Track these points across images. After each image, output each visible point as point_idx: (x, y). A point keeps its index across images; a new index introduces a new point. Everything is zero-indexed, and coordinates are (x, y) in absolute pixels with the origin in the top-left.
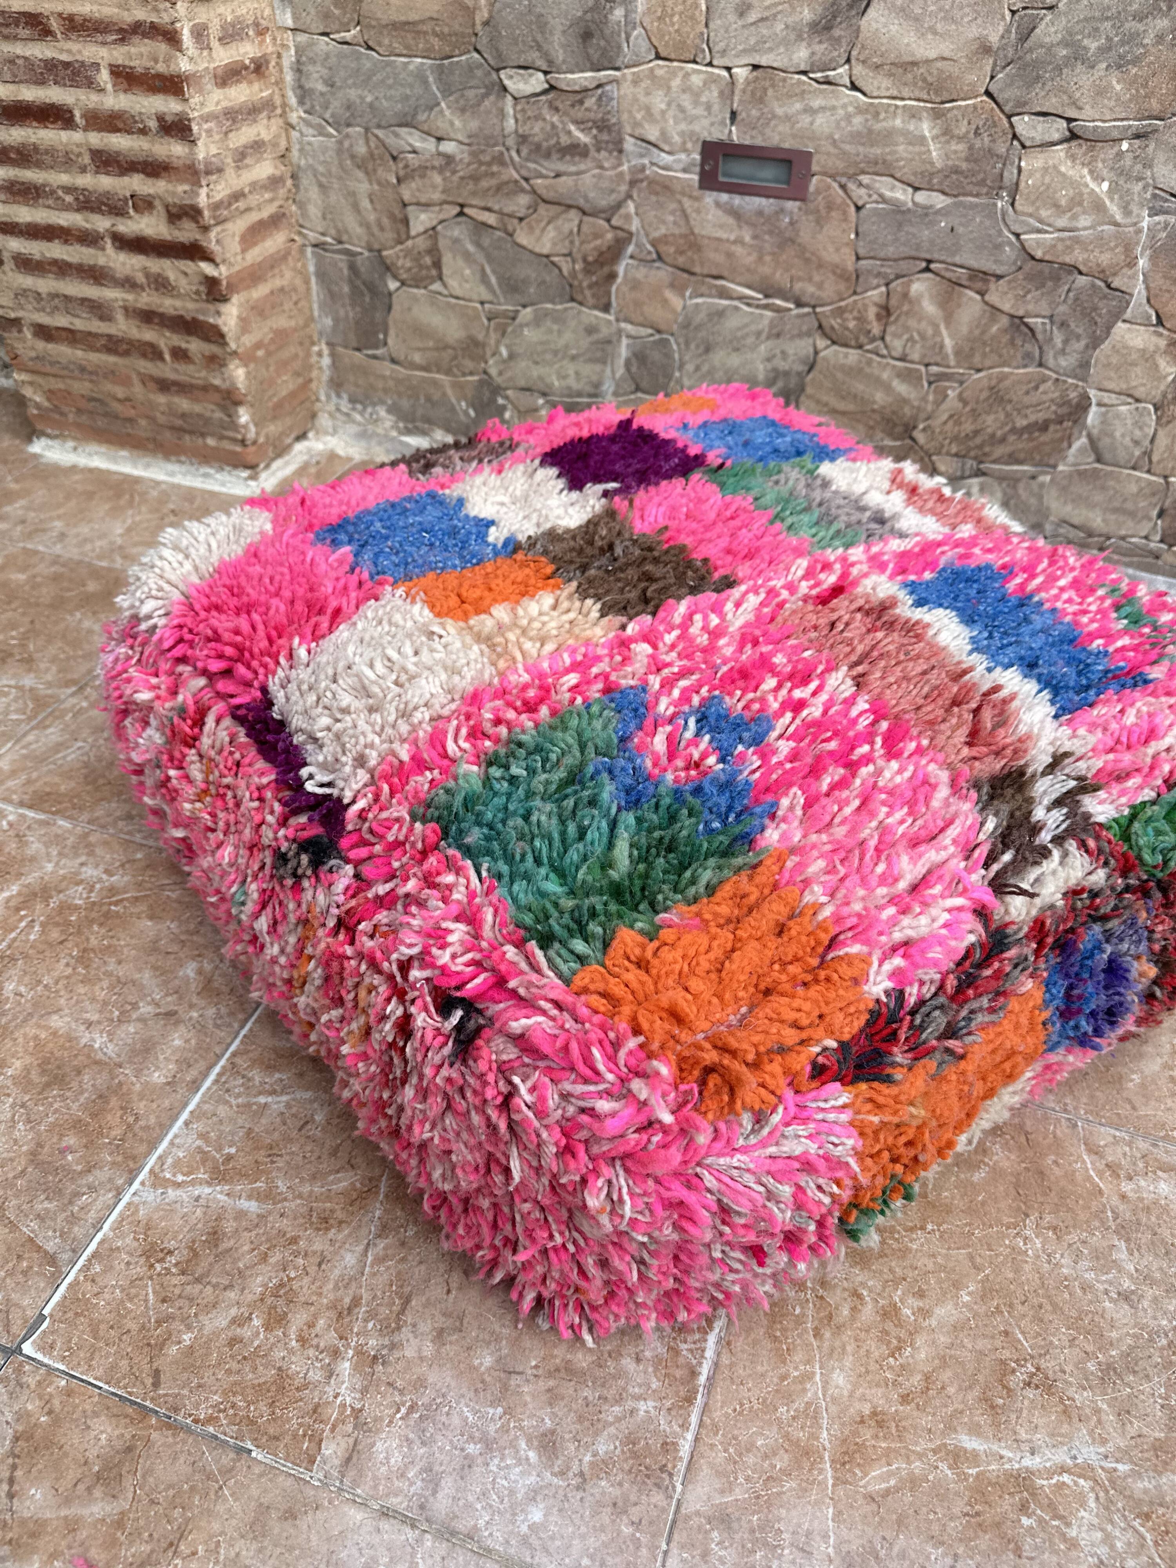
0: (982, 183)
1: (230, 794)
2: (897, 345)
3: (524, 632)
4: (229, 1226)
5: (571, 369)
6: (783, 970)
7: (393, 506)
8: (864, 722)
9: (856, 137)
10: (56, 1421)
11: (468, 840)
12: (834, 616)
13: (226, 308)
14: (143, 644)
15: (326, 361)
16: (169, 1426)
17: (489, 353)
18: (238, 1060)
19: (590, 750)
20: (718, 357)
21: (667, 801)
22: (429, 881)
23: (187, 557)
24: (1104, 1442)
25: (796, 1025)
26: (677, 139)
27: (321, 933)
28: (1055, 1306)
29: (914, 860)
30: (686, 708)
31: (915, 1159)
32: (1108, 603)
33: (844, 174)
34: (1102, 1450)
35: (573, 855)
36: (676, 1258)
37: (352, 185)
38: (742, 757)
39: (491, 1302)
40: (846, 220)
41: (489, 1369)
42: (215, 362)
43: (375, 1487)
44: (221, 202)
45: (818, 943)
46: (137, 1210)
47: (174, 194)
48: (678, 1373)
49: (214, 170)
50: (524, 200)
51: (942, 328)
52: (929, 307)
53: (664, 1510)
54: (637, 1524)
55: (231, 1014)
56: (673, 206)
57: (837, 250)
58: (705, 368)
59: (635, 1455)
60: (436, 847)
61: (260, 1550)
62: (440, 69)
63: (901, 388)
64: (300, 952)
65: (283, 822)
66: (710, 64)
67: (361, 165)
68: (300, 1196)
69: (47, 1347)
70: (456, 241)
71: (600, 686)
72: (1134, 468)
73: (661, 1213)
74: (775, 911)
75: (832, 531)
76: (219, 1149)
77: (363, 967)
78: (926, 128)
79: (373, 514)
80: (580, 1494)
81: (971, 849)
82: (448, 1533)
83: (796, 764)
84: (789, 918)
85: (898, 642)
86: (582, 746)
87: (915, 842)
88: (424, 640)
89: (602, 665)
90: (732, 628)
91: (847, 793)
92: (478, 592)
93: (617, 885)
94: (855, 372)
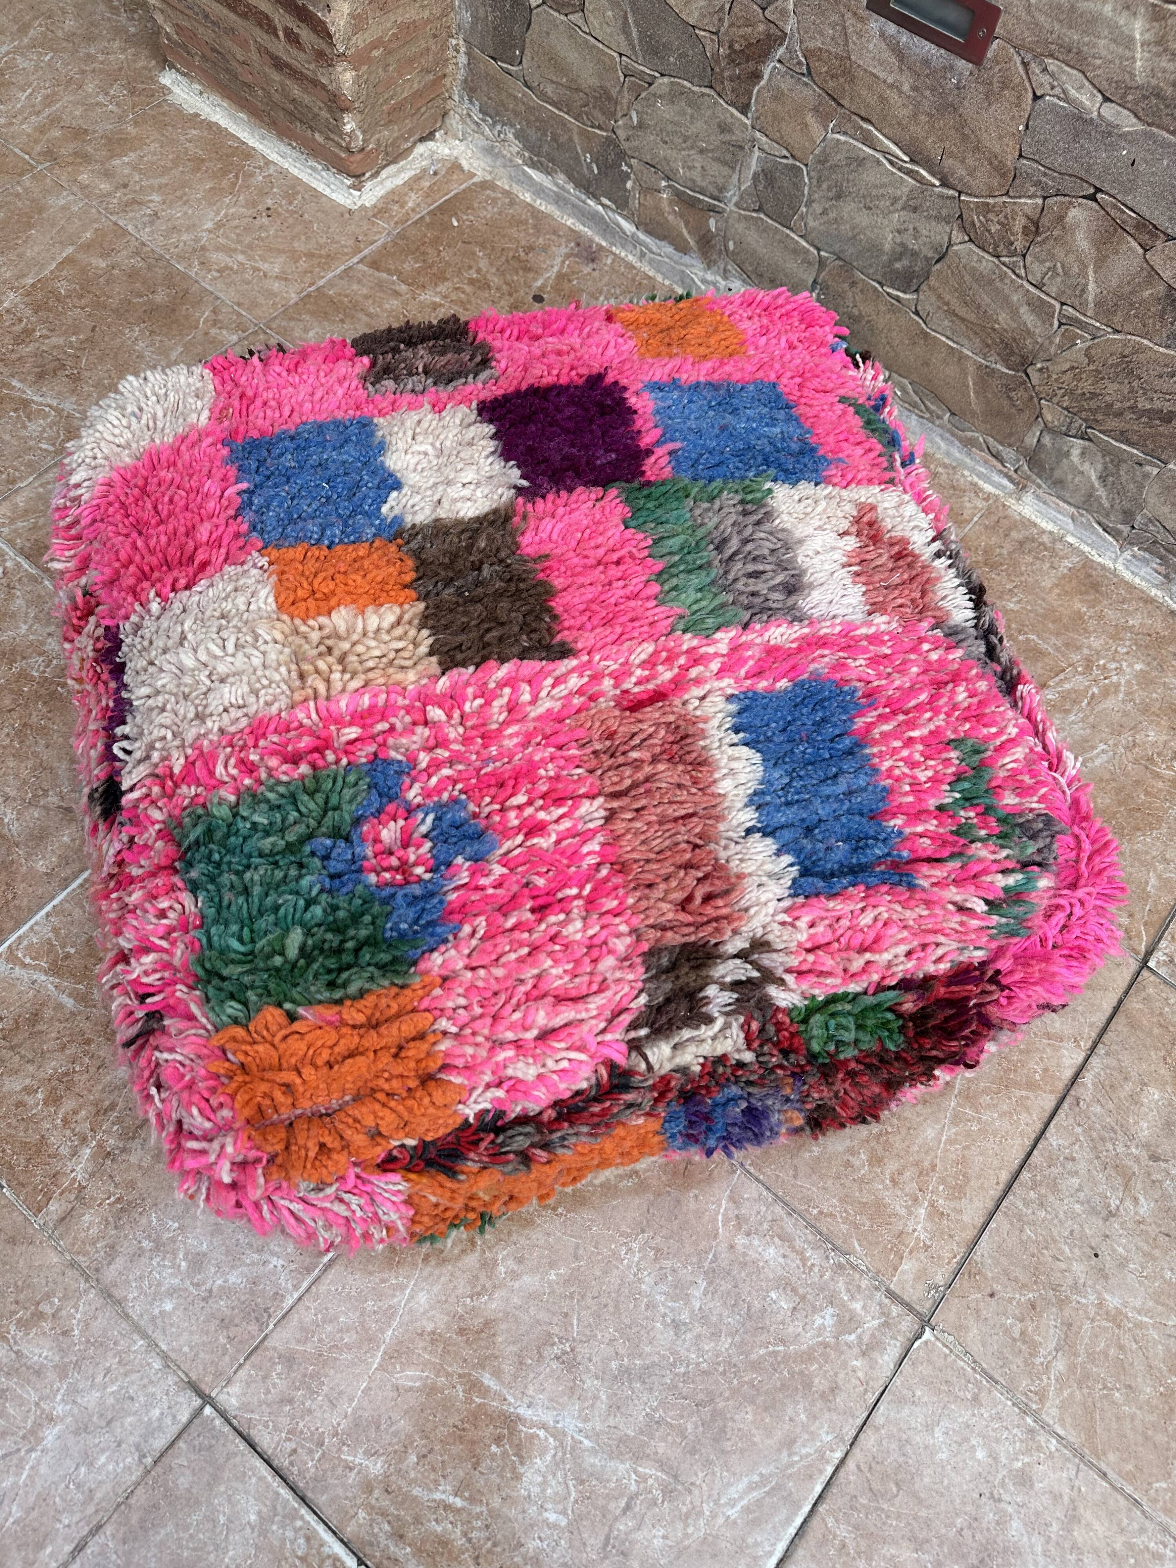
2: (1037, 270)
4: (48, 1013)
5: (698, 161)
6: (389, 1080)
7: (317, 429)
8: (592, 860)
9: (1054, 9)
11: (194, 873)
12: (637, 727)
15: (463, 59)
17: (620, 112)
20: (848, 208)
24: (586, 1420)
28: (617, 1310)
29: (551, 1015)
30: (433, 801)
32: (953, 769)
33: (1030, 50)
34: (581, 1425)
38: (455, 870)
40: (1018, 105)
42: (325, 59)
43: (74, 1244)
52: (1082, 242)
53: (253, 1337)
54: (231, 1339)
56: (834, 18)
57: (1000, 138)
58: (832, 215)
59: (252, 1293)
60: (164, 870)
63: (1029, 318)
65: (98, 763)
71: (372, 748)
74: (402, 1030)
75: (716, 602)
76: (63, 947)
78: (1139, 28)
79: (292, 438)
80: (202, 1304)
81: (617, 1013)
82: (107, 1294)
83: (499, 891)
84: (414, 1039)
85: (676, 780)
86: (325, 812)
87: (561, 999)
88: (249, 639)
89: (393, 720)
90: (533, 715)
91: (526, 935)
92: (332, 585)
93: (278, 970)
94: (986, 281)
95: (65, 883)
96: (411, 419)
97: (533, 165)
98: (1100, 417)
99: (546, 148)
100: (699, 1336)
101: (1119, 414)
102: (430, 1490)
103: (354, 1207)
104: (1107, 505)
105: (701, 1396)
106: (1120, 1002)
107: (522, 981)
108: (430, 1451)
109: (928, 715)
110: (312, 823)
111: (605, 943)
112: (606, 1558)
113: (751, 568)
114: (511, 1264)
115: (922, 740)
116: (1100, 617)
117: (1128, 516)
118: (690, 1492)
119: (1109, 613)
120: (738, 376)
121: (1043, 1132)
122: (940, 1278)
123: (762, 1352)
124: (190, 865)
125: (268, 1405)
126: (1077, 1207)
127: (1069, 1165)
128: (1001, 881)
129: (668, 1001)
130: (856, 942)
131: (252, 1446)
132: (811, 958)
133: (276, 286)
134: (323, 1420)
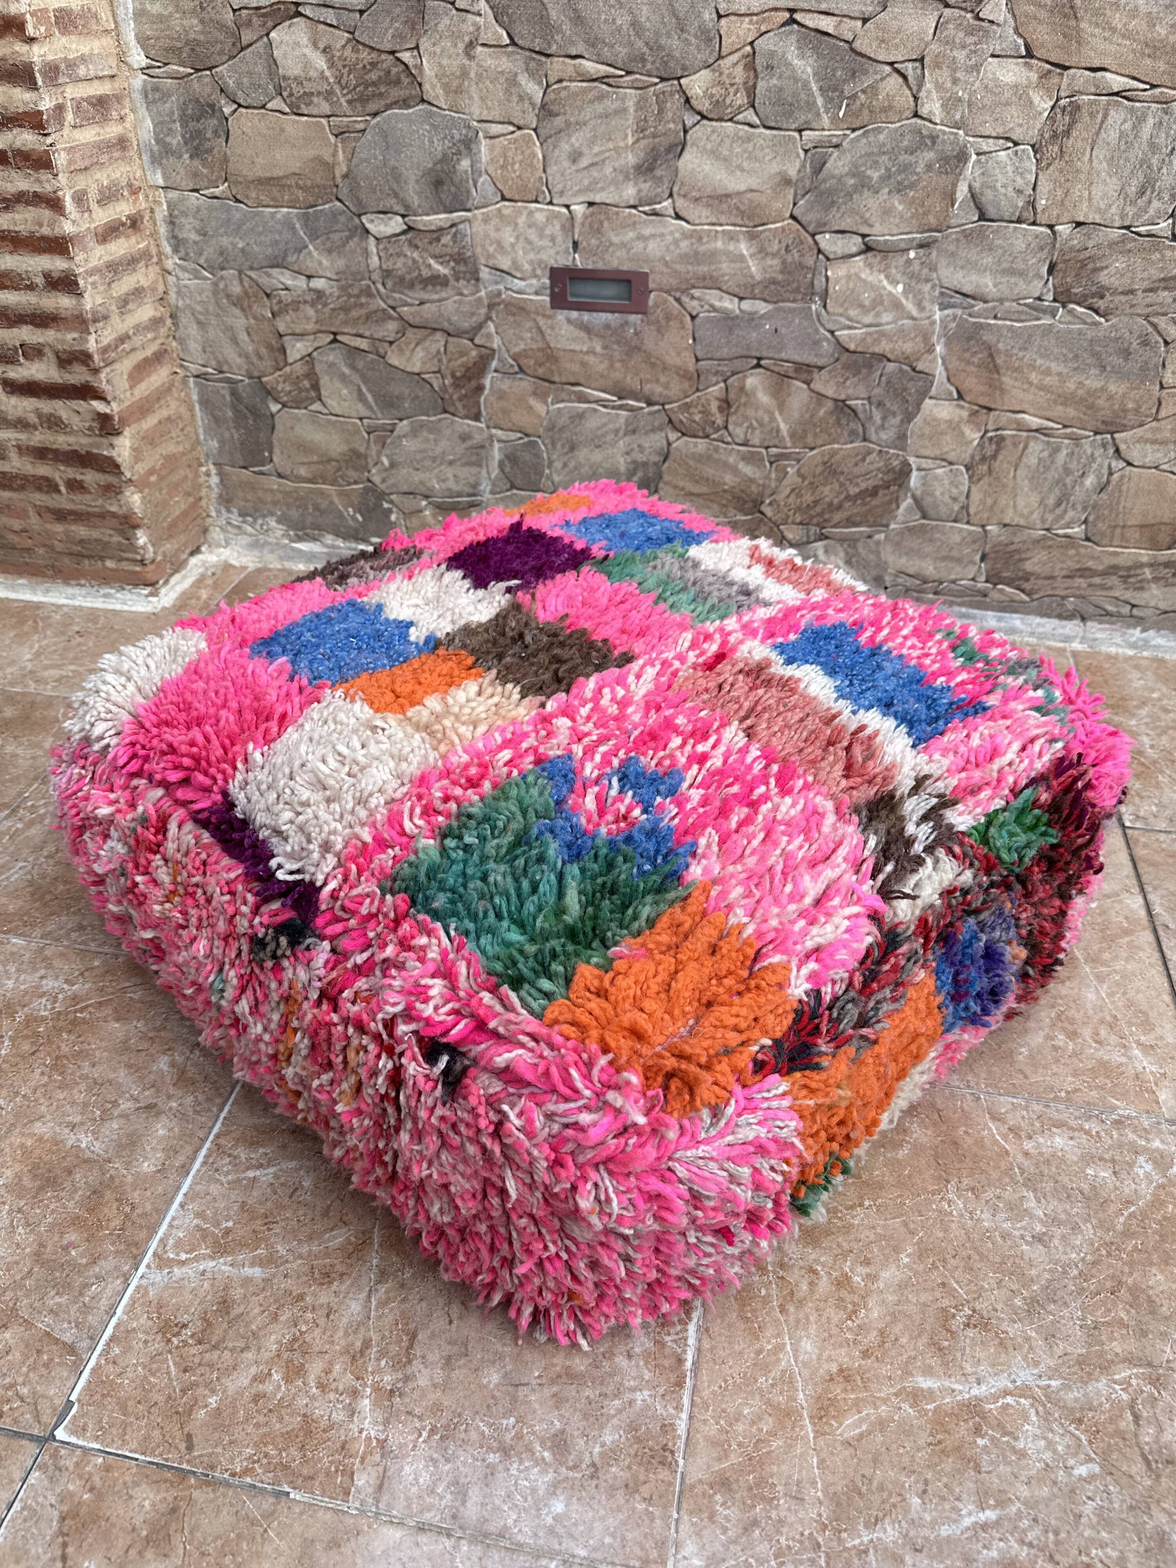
0: (797, 290)
1: (200, 892)
2: (739, 432)
3: (457, 717)
4: (237, 1293)
5: (449, 472)
6: (720, 984)
7: (317, 616)
8: (758, 767)
9: (684, 258)
10: (99, 1497)
11: (435, 905)
12: (721, 679)
13: (118, 441)
14: (95, 764)
15: (215, 480)
16: (208, 1484)
17: (371, 463)
18: (222, 1141)
19: (531, 814)
20: (583, 454)
21: (604, 851)
22: (405, 945)
23: (129, 679)
24: (1036, 1364)
25: (737, 1029)
26: (527, 267)
27: (306, 1005)
28: (980, 1254)
29: (814, 879)
30: (608, 770)
31: (848, 1137)
32: (945, 645)
33: (677, 290)
34: (1036, 1371)
35: (530, 907)
36: (657, 1250)
37: (229, 321)
38: (661, 807)
39: (490, 1326)
40: (683, 328)
41: (497, 1386)
42: (112, 491)
43: (409, 1506)
44: (109, 346)
45: (746, 957)
46: (146, 1292)
47: (63, 341)
48: (666, 1363)
49: (101, 317)
50: (392, 326)
51: (777, 414)
52: (764, 398)
53: (671, 1484)
54: (649, 1500)
55: (209, 1100)
56: (529, 324)
57: (679, 354)
58: (572, 465)
59: (638, 1440)
60: (406, 915)
62: (306, 218)
63: (747, 469)
64: (284, 1026)
65: (256, 911)
66: (551, 203)
67: (237, 302)
68: (300, 1257)
69: (79, 1430)
70: (332, 365)
71: (531, 758)
72: (955, 521)
73: (642, 1206)
74: (706, 934)
75: (707, 606)
76: (217, 1224)
77: (351, 1030)
78: (744, 248)
79: (300, 627)
80: (594, 1482)
81: (858, 866)
82: (481, 1536)
83: (706, 808)
84: (720, 938)
86: (525, 809)
87: (813, 864)
88: (369, 733)
89: (530, 740)
90: (636, 699)
91: (752, 828)
92: (409, 688)
93: (571, 929)
94: (705, 458)
95: (185, 1170)
96: (391, 588)
97: (300, 539)
98: (827, 516)
99: (309, 521)
100: (1064, 1237)
101: (840, 507)
102: (955, 1521)
106: (1131, 856)
108: (926, 1482)
109: (901, 623)
110: (520, 821)
111: (815, 811)
112: (1158, 1477)
117: (879, 581)
120: (607, 511)
123: (1122, 1220)
125: (735, 1542)
128: (1035, 695)
129: (887, 843)
134: (801, 1521)
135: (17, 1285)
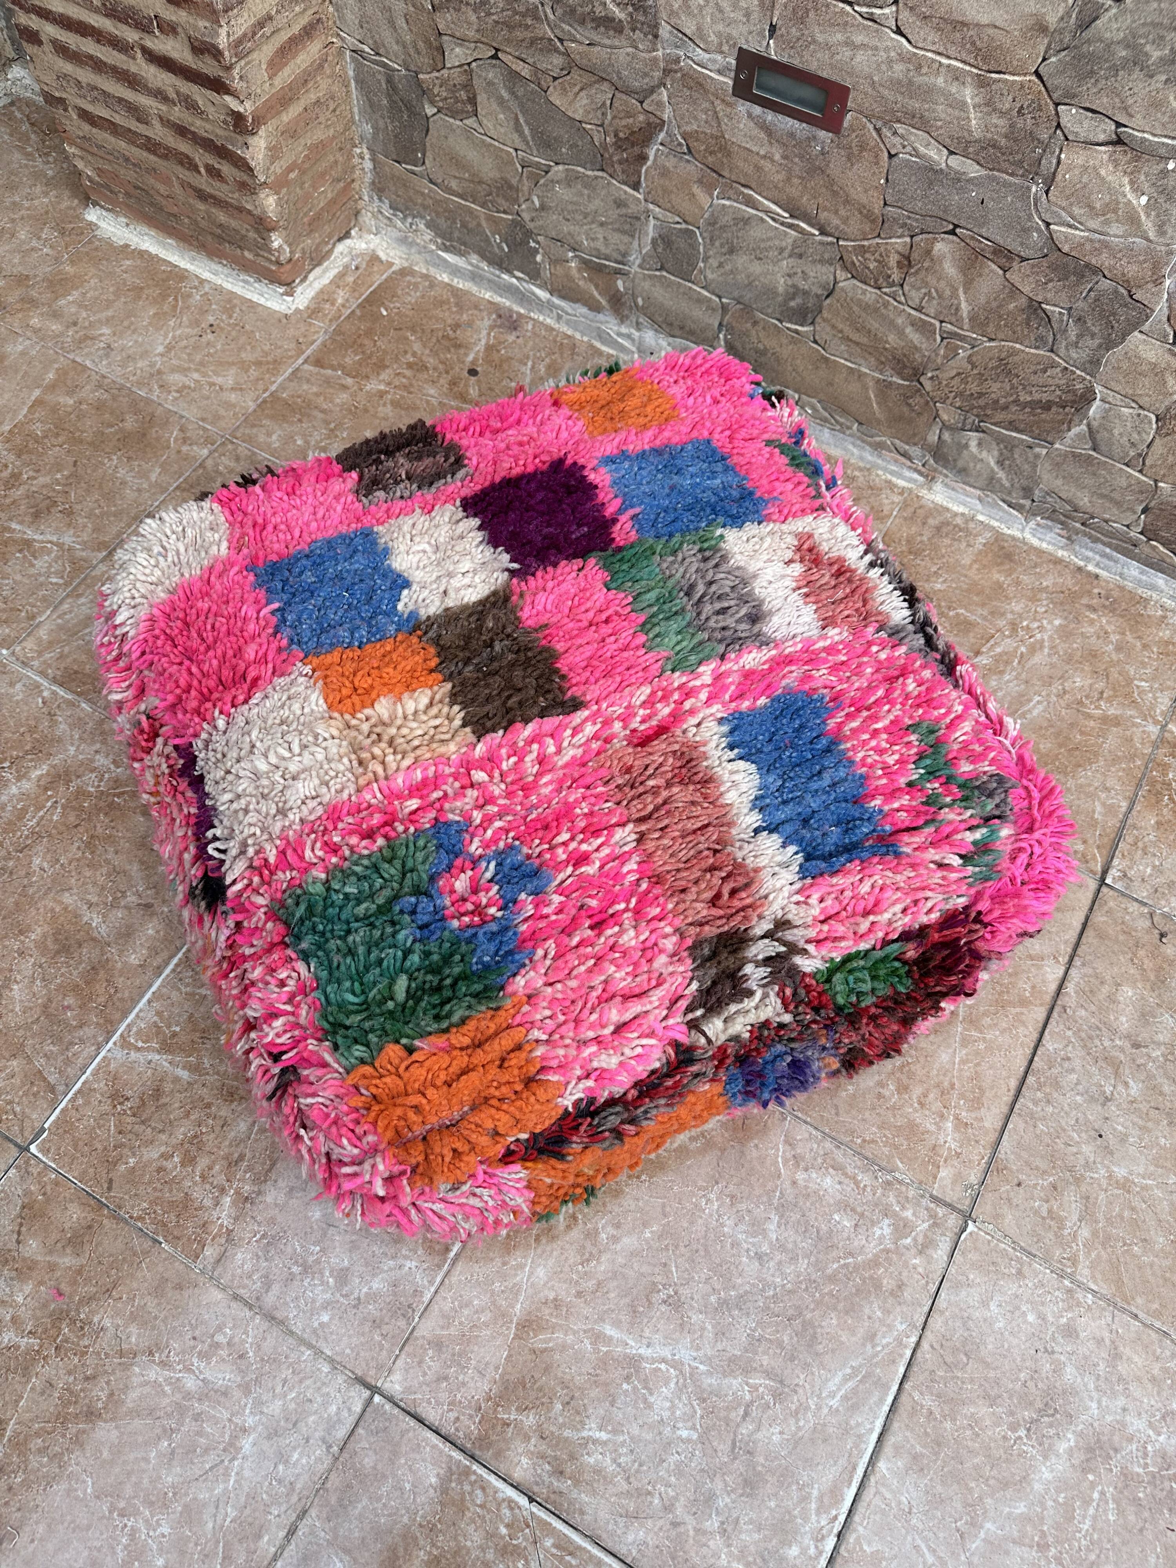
0: (1019, 163)
1: (169, 810)
2: (915, 296)
4: (168, 1087)
5: (599, 233)
7: (328, 544)
8: (632, 877)
9: (896, 84)
10: (48, 1201)
11: (301, 947)
12: (649, 759)
13: (253, 141)
15: (368, 165)
16: (115, 1218)
17: (522, 198)
20: (741, 260)
21: (448, 943)
22: (270, 971)
24: (698, 1349)
26: (713, 37)
28: (707, 1253)
29: (622, 1011)
30: (492, 851)
33: (880, 118)
34: (694, 1354)
38: (521, 905)
40: (877, 163)
41: (317, 1220)
42: (247, 188)
43: (232, 1280)
44: (245, 35)
45: (526, 1074)
46: (109, 1064)
47: (195, 28)
50: (558, 60)
51: (961, 291)
52: (950, 269)
53: (403, 1331)
54: (384, 1336)
56: (705, 105)
57: (866, 191)
58: (728, 267)
59: (395, 1294)
61: (159, 1304)
63: (915, 337)
65: (194, 863)
68: (218, 1073)
69: (45, 1151)
70: (490, 84)
71: (432, 815)
72: (1127, 465)
74: (502, 1045)
75: (695, 641)
76: (169, 1027)
78: (969, 94)
79: (307, 556)
80: (354, 1311)
81: (674, 1001)
82: (270, 1317)
83: (560, 917)
84: (512, 1051)
85: (689, 798)
86: (404, 875)
87: (628, 997)
88: (311, 739)
89: (444, 787)
90: (560, 763)
91: (589, 949)
92: (370, 681)
93: (391, 1013)
94: (872, 310)
95: (159, 971)
96: (406, 522)
97: (446, 249)
98: (989, 412)
99: (456, 234)
100: (780, 1263)
101: (1005, 408)
102: (578, 1430)
103: (486, 1198)
104: (1007, 485)
105: (791, 1312)
106: (1087, 918)
107: (592, 988)
108: (572, 1398)
109: (887, 707)
110: (395, 885)
111: (656, 944)
112: (735, 1458)
113: (718, 606)
114: (610, 1230)
115: (886, 729)
116: (1018, 583)
117: (1027, 492)
118: (796, 1392)
119: (1025, 578)
120: (676, 439)
121: (1040, 1040)
122: (974, 1178)
123: (835, 1266)
124: (298, 938)
125: (428, 1385)
126: (1078, 1098)
127: (1066, 1064)
128: (970, 837)
129: (714, 983)
130: (860, 909)
131: (421, 1421)
132: (825, 928)
133: (233, 397)
134: (476, 1389)
135: (27, 1027)
